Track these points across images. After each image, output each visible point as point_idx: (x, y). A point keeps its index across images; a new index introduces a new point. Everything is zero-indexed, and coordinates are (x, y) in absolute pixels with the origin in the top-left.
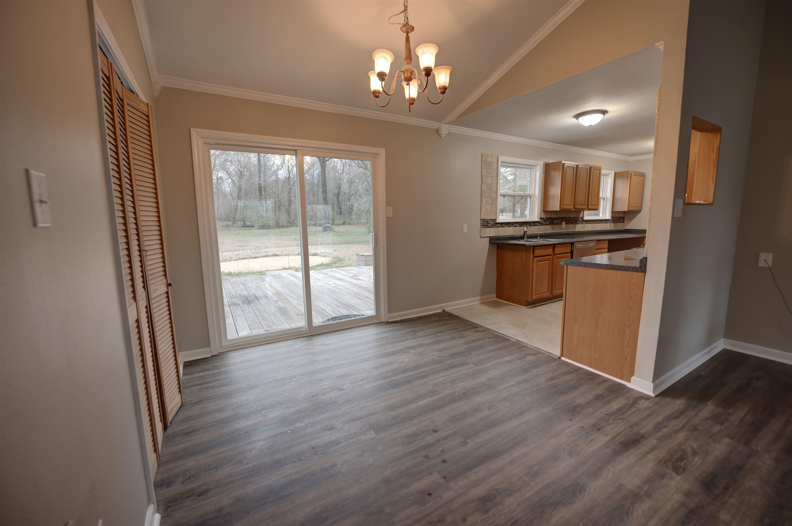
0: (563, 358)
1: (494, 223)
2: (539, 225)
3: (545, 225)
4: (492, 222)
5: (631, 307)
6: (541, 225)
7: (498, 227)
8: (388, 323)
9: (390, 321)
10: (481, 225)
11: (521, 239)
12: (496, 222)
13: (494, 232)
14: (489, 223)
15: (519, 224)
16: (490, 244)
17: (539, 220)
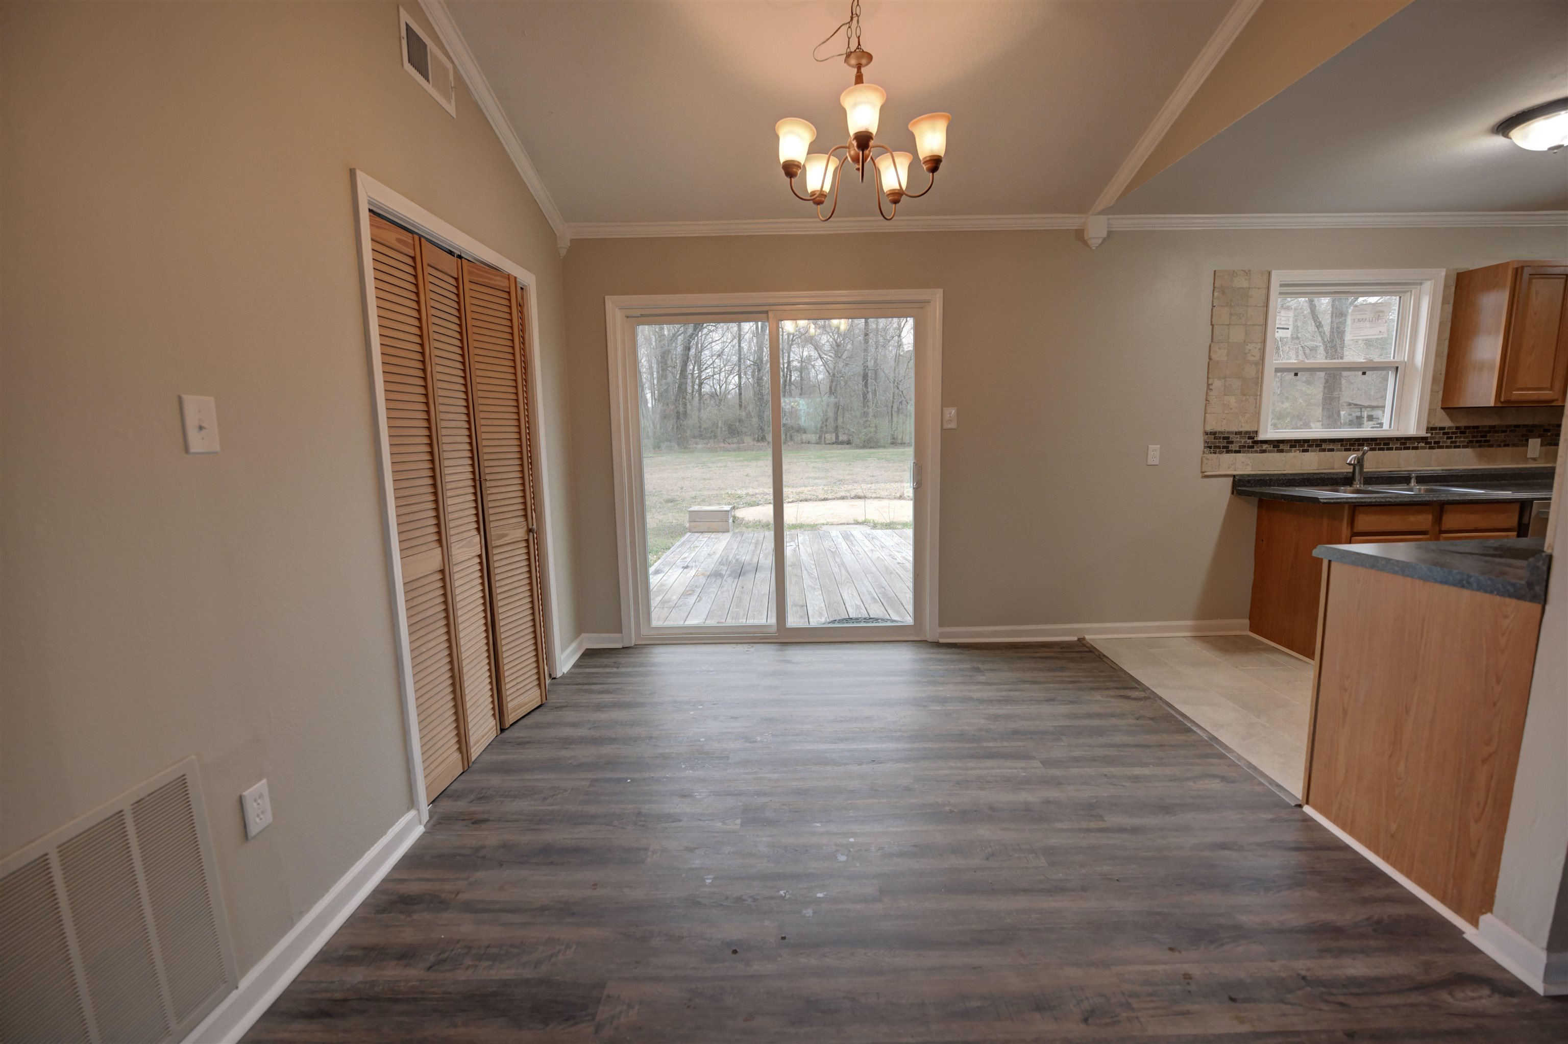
0: (1307, 809)
1: (1250, 441)
2: (1423, 448)
3: (1448, 447)
4: (1241, 437)
5: (1495, 704)
6: (1431, 448)
7: (1264, 451)
8: (937, 645)
9: (942, 641)
10: (1205, 447)
11: (1344, 485)
12: (1255, 439)
13: (1247, 465)
14: (1232, 442)
15: (1342, 445)
16: (1233, 493)
17: (1423, 433)
